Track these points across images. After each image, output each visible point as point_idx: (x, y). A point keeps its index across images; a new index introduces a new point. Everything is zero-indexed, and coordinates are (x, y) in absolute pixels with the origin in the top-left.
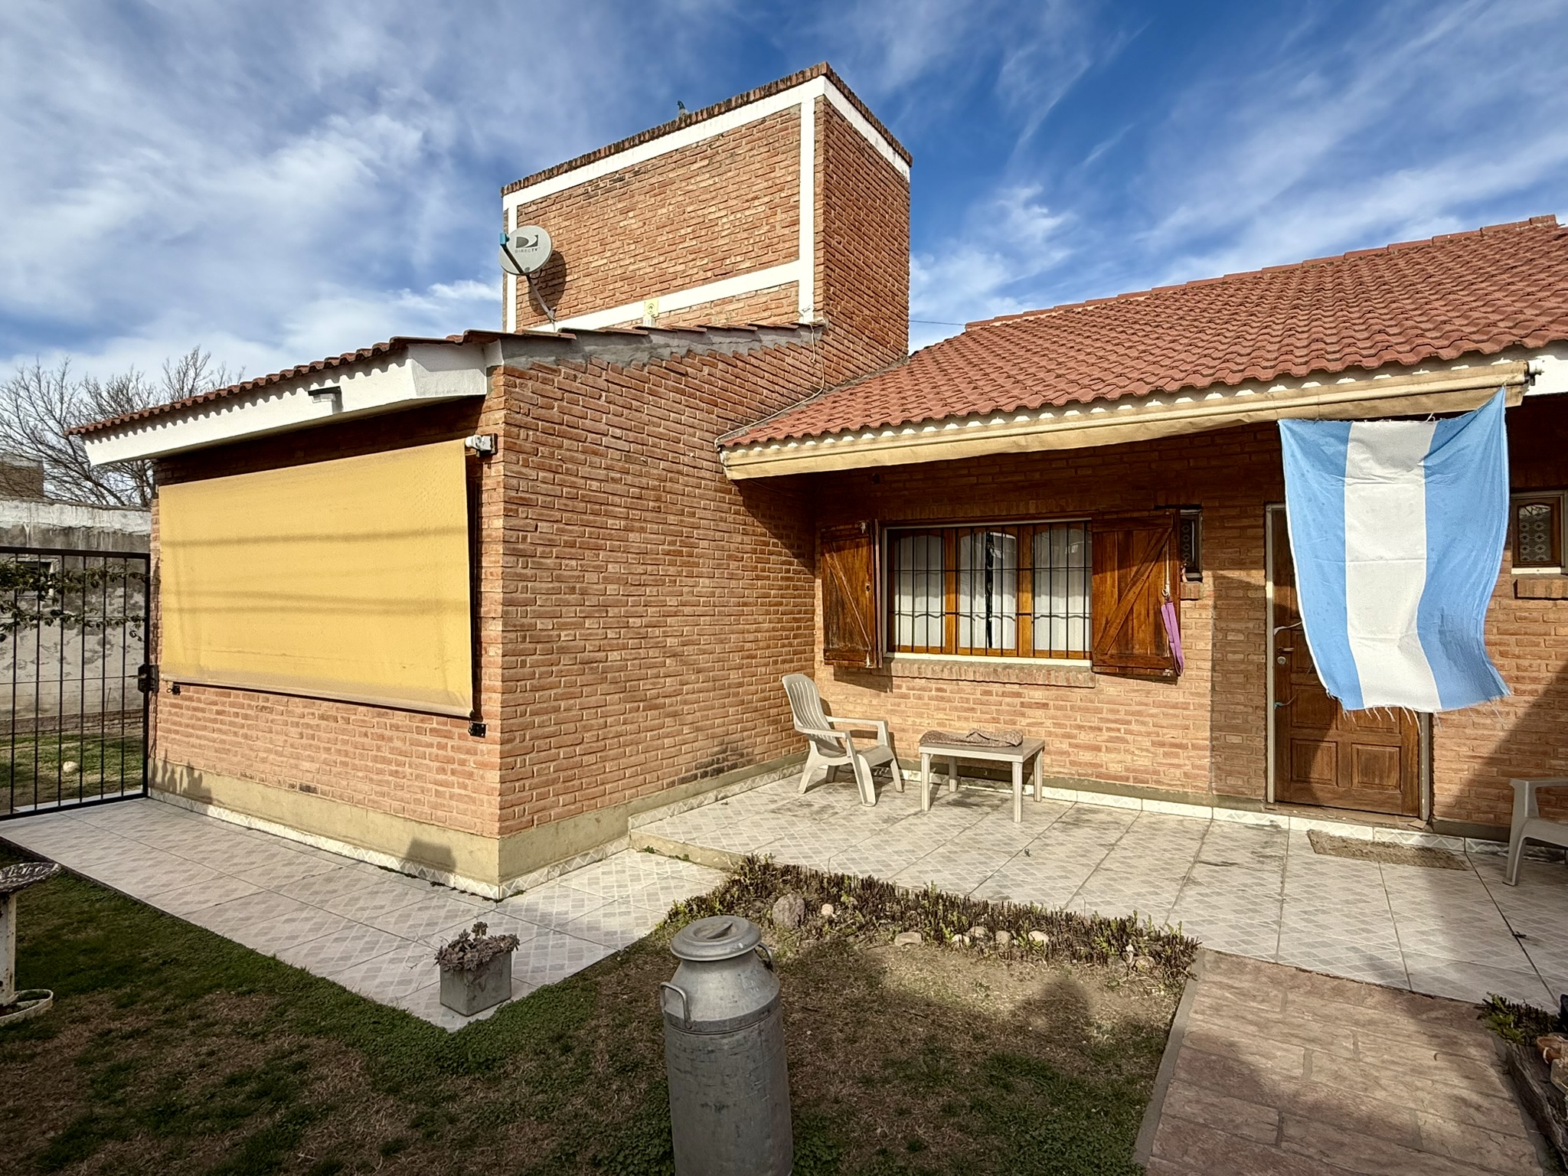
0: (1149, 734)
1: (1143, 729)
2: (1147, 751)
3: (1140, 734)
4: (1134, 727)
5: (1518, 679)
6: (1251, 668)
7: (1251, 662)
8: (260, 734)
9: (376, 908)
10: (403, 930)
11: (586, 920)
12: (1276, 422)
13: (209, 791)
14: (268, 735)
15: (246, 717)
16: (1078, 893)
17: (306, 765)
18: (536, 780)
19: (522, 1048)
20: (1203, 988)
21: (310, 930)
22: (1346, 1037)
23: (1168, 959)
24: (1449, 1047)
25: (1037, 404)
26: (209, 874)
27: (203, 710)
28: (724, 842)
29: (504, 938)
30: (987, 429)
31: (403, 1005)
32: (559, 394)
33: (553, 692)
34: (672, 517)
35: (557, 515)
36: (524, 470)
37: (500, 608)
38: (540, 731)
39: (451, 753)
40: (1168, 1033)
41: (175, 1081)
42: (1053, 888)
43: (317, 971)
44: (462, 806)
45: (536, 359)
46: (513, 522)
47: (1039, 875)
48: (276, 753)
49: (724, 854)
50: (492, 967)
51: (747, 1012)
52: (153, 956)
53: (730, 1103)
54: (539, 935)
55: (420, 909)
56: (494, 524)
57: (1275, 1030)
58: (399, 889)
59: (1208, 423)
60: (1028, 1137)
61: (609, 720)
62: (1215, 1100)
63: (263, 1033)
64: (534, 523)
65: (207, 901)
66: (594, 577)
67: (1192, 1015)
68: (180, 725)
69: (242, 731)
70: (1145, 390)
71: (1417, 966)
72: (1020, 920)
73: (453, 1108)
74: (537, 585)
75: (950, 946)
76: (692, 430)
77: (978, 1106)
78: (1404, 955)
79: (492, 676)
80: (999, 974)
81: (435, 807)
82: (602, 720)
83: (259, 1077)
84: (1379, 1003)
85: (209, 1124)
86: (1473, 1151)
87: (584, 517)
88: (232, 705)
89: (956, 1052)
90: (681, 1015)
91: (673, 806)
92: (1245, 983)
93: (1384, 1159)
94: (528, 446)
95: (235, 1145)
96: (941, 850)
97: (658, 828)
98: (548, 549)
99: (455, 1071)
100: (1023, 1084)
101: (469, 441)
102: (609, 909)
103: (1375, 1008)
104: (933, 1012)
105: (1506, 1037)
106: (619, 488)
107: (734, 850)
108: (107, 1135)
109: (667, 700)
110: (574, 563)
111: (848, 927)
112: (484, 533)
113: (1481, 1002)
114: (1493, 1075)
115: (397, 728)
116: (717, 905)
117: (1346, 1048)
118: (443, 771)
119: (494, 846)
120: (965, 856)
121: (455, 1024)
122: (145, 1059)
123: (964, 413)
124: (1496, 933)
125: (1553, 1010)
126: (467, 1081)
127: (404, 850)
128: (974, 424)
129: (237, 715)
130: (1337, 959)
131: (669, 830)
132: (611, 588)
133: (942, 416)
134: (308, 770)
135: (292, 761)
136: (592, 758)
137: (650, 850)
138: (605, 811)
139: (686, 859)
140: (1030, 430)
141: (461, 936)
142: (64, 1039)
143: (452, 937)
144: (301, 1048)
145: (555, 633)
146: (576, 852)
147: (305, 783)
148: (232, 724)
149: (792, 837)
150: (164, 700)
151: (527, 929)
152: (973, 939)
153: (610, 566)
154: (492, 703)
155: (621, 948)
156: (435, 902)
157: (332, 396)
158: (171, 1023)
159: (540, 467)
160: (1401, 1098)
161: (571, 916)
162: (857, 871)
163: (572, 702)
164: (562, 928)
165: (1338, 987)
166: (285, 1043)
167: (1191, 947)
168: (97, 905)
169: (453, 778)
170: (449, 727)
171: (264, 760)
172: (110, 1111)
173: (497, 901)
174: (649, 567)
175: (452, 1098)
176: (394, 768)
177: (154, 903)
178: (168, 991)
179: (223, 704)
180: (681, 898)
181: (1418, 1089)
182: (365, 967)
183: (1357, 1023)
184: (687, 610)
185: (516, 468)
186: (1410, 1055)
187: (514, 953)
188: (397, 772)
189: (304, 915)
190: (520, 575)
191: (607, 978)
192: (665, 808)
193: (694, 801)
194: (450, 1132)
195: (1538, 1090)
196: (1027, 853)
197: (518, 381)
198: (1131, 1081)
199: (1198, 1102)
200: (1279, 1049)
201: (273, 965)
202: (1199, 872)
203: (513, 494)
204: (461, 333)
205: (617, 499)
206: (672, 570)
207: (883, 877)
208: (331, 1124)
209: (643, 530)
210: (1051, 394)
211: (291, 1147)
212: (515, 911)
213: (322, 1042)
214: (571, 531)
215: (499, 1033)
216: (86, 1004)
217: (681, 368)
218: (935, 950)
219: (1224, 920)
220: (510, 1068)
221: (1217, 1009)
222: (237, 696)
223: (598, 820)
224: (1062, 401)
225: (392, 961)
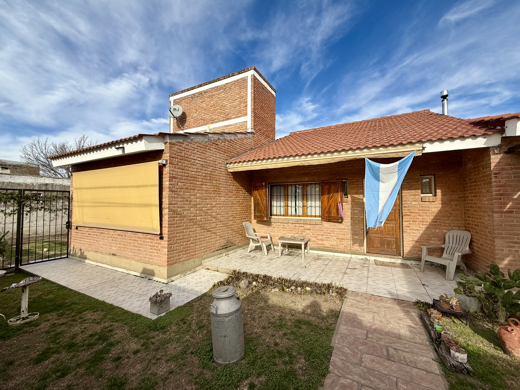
0: (335, 236)
1: (334, 235)
2: (335, 240)
3: (333, 236)
4: (332, 235)
5: (423, 221)
6: (360, 219)
7: (360, 218)
8: (101, 240)
9: (133, 286)
10: (140, 292)
11: (190, 288)
12: (364, 158)
13: (86, 256)
14: (103, 240)
15: (97, 235)
16: (318, 277)
17: (114, 248)
18: (177, 251)
19: (173, 323)
20: (348, 300)
21: (114, 293)
22: (383, 311)
23: (340, 293)
24: (407, 313)
25: (307, 153)
26: (86, 279)
27: (84, 234)
28: (228, 266)
29: (168, 294)
30: (294, 159)
31: (140, 313)
32: (184, 149)
33: (182, 228)
34: (214, 181)
35: (184, 181)
36: (175, 169)
37: (168, 206)
38: (178, 238)
39: (154, 244)
40: (340, 312)
41: (74, 336)
42: (312, 276)
43: (116, 304)
44: (157, 258)
45: (178, 140)
46: (172, 183)
47: (308, 273)
48: (105, 245)
49: (228, 269)
50: (164, 302)
51: (232, 311)
52: (69, 302)
53: (228, 335)
54: (177, 292)
55: (145, 286)
56: (166, 183)
57: (366, 310)
58: (139, 281)
59: (348, 158)
60: (305, 340)
61: (197, 235)
62: (351, 329)
63: (100, 322)
64: (177, 183)
65: (84, 286)
66: (193, 197)
67: (346, 307)
68: (78, 238)
69: (95, 239)
70: (333, 150)
71: (399, 293)
72: (303, 284)
73: (153, 340)
74: (178, 199)
75: (286, 292)
76: (219, 159)
77: (292, 333)
78: (397, 290)
79: (165, 223)
80: (298, 298)
81: (150, 259)
82: (195, 235)
83: (99, 334)
84: (391, 302)
85: (84, 348)
86: (413, 339)
87: (191, 181)
88: (93, 232)
89: (287, 319)
90: (215, 313)
91: (214, 257)
92: (359, 299)
93: (391, 342)
94: (176, 163)
95: (91, 353)
96: (284, 267)
97: (210, 263)
98: (181, 190)
99: (154, 330)
100: (304, 327)
101: (160, 161)
102: (197, 285)
103: (390, 304)
104: (281, 309)
105: (420, 310)
106: (200, 174)
107: (230, 268)
108: (54, 353)
109: (213, 229)
110: (188, 193)
111: (260, 288)
112: (163, 186)
113: (415, 301)
114: (417, 319)
115: (139, 238)
116: (226, 283)
117: (383, 314)
118: (152, 249)
119: (166, 269)
120: (290, 269)
121: (154, 317)
122: (66, 331)
123: (289, 155)
124: (418, 284)
125: (431, 303)
126: (157, 333)
127: (141, 271)
128: (291, 158)
129: (94, 235)
130: (381, 292)
131: (213, 263)
132: (198, 200)
133: (283, 156)
134: (114, 250)
135: (110, 247)
136: (193, 245)
137: (208, 269)
138: (196, 259)
139: (218, 271)
140: (305, 160)
141: (156, 294)
142: (42, 326)
143: (154, 294)
144: (111, 326)
145: (182, 212)
146: (188, 270)
147: (113, 253)
148: (93, 237)
149: (246, 264)
150: (73, 232)
151: (175, 291)
152: (292, 290)
153: (197, 194)
154: (165, 231)
155: (200, 295)
156: (149, 285)
157: (122, 149)
158: (74, 320)
159: (178, 168)
160: (396, 326)
161: (186, 287)
162: (262, 273)
163: (187, 230)
164: (184, 290)
165: (381, 299)
166: (106, 325)
167: (346, 290)
168: (53, 288)
169: (155, 251)
170: (153, 237)
171: (102, 247)
172: (55, 346)
173: (166, 284)
174: (208, 195)
175: (153, 338)
176: (138, 248)
177: (70, 287)
178: (73, 311)
179: (90, 232)
180: (216, 281)
181: (400, 324)
182: (129, 303)
183: (385, 308)
184: (218, 205)
185: (172, 169)
186: (398, 315)
187: (171, 297)
188: (139, 249)
189: (113, 289)
190: (172, 197)
191: (196, 303)
192: (212, 258)
193: (220, 256)
194: (152, 347)
195: (428, 323)
196: (305, 267)
197: (173, 146)
198: (330, 325)
199: (347, 329)
200: (367, 315)
201: (103, 303)
202: (348, 271)
203: (172, 175)
204: (158, 133)
205: (199, 177)
206: (214, 195)
207: (269, 274)
208: (119, 346)
209: (206, 185)
210: (310, 151)
211: (108, 353)
212: (171, 286)
213: (117, 324)
214: (187, 185)
215: (166, 319)
216: (49, 316)
217: (216, 143)
218: (282, 293)
219: (354, 283)
220: (169, 329)
221: (352, 306)
222: (95, 230)
223: (194, 261)
224: (313, 153)
225: (137, 301)
